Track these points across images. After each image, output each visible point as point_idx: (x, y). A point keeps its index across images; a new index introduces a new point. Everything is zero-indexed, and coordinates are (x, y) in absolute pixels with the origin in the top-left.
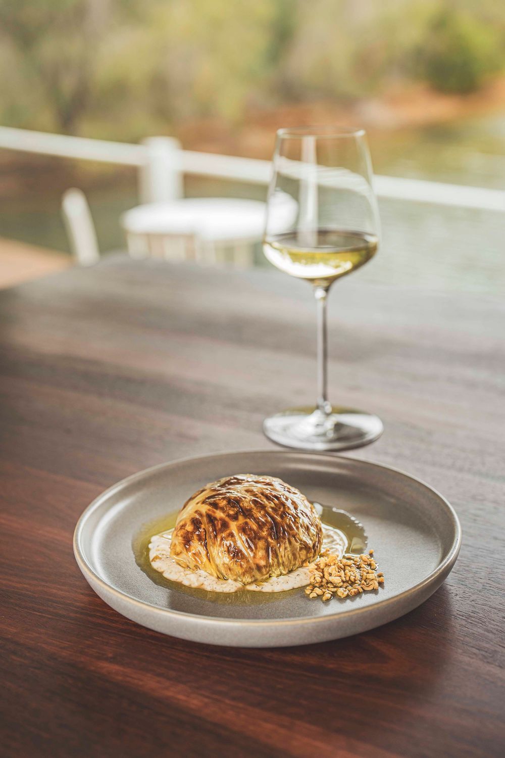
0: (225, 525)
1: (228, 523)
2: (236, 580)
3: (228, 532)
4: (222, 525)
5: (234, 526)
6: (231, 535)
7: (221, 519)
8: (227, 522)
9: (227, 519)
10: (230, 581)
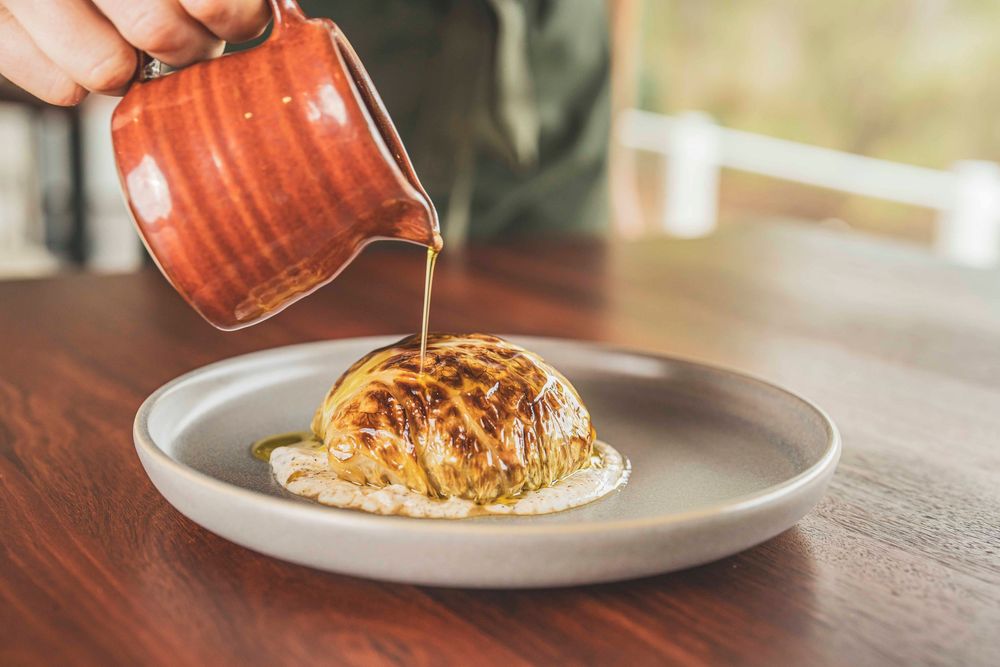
0: (440, 396)
1: (446, 393)
2: (463, 497)
3: (448, 406)
4: (434, 397)
5: (456, 398)
6: (454, 411)
7: (430, 385)
8: (443, 389)
9: (442, 385)
10: (452, 499)
